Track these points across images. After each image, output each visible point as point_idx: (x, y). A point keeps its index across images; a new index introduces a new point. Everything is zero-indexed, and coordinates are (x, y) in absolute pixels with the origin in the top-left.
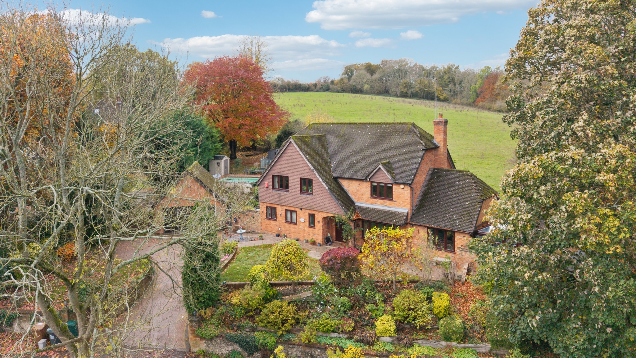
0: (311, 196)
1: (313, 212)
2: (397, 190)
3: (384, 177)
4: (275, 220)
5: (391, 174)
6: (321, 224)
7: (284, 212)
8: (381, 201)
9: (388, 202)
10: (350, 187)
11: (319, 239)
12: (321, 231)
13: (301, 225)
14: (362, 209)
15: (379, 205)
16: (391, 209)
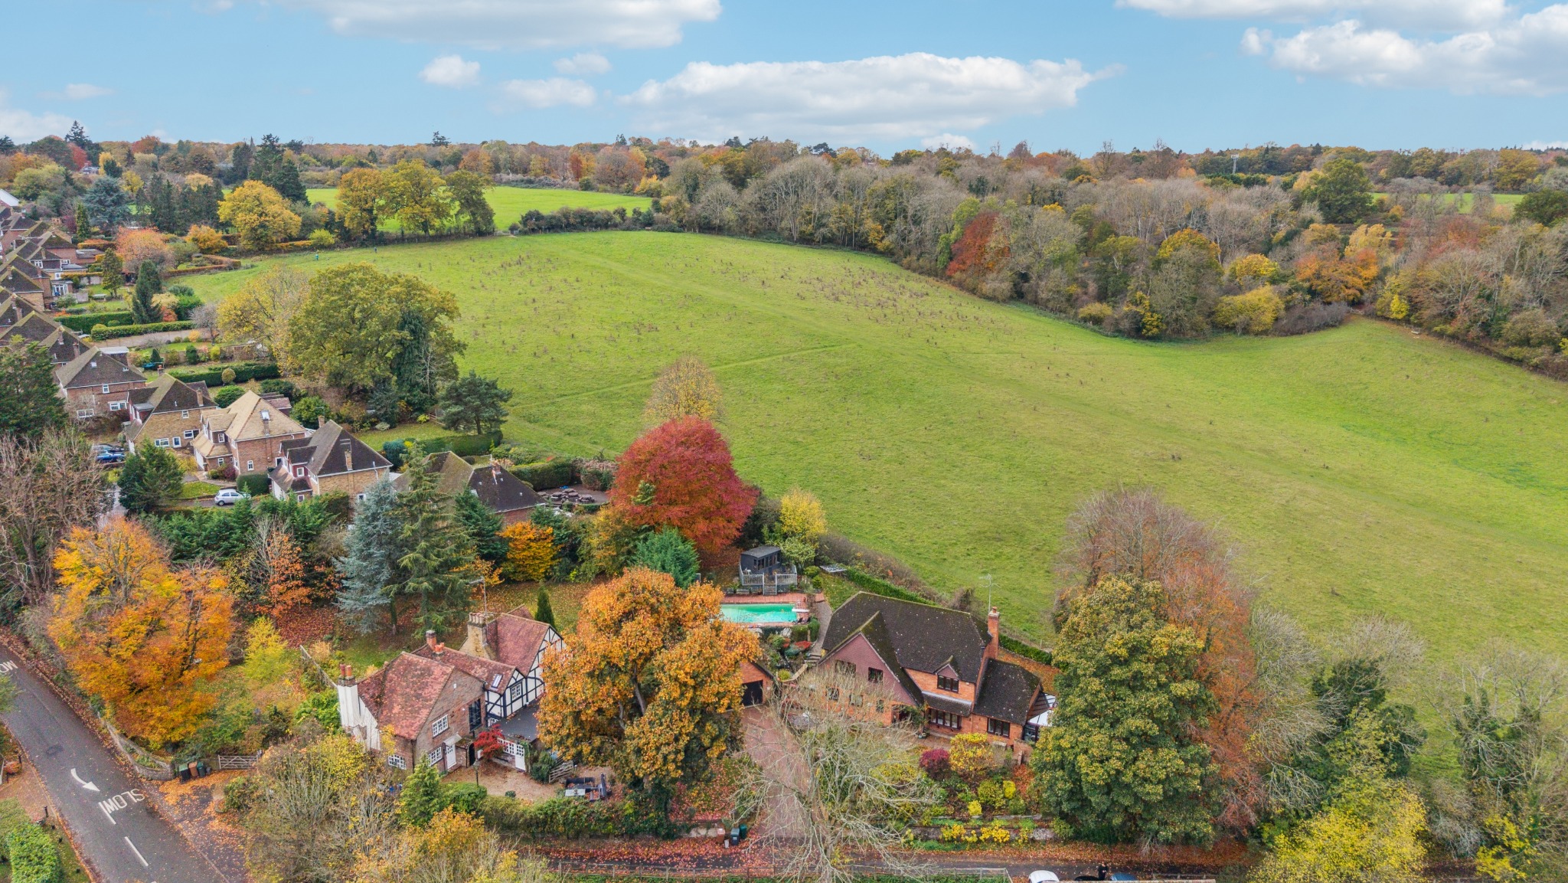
1: (882, 699)
2: (961, 685)
3: (951, 674)
5: (958, 672)
6: (889, 709)
7: (848, 694)
8: (948, 692)
9: (954, 694)
10: (918, 678)
12: (889, 715)
14: (929, 698)
15: (945, 696)
16: (957, 700)
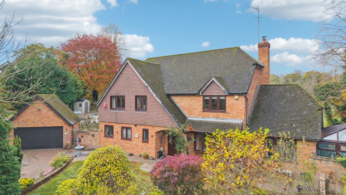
0: (145, 112)
1: (147, 128)
2: (230, 101)
3: (217, 90)
4: (112, 137)
5: (225, 86)
6: (154, 138)
7: (120, 129)
8: (214, 114)
9: (221, 115)
10: (182, 103)
11: (153, 153)
12: (154, 145)
13: (136, 140)
16: (224, 121)
